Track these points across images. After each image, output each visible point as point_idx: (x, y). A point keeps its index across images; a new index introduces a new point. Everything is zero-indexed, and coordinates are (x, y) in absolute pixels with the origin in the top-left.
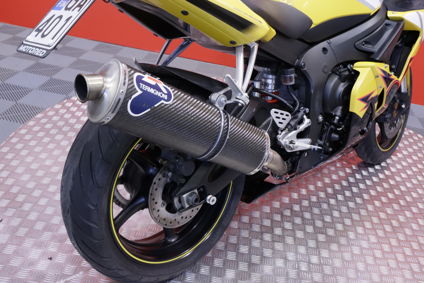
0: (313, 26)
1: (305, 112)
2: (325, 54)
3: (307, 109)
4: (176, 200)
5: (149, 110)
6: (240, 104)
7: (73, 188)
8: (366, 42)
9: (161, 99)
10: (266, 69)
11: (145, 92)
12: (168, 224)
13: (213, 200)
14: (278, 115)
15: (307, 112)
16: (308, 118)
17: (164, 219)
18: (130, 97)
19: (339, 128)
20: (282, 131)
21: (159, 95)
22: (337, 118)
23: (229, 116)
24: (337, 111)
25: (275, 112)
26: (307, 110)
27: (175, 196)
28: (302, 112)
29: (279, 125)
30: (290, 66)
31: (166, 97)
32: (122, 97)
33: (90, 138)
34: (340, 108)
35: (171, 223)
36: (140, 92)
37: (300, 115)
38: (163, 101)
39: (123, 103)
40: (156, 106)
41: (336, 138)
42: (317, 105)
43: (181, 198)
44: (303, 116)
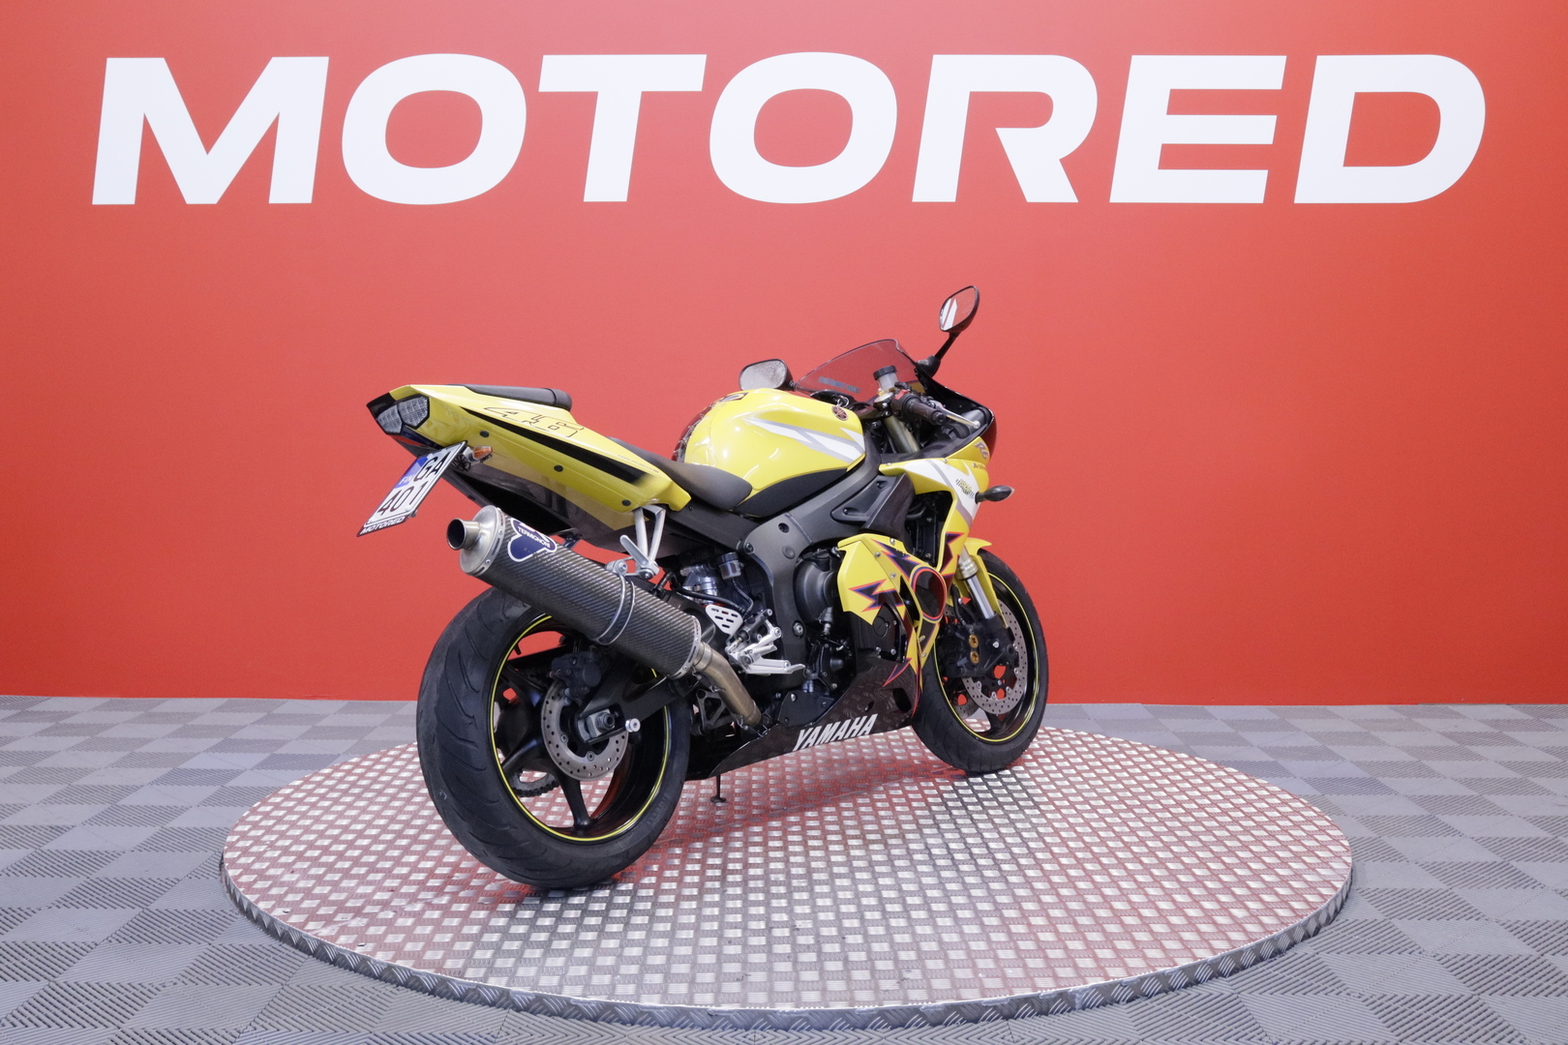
0: (753, 493)
1: (766, 614)
2: (787, 532)
3: (769, 610)
4: (580, 726)
5: (531, 555)
6: (647, 575)
7: (439, 702)
8: (850, 509)
9: (544, 546)
10: (697, 568)
11: (524, 536)
12: (575, 772)
13: (635, 724)
14: (720, 614)
15: (770, 614)
16: (775, 624)
17: (568, 763)
18: (510, 538)
19: (839, 647)
20: (732, 640)
21: (541, 541)
22: (827, 626)
23: (634, 587)
24: (824, 616)
25: (714, 610)
26: (770, 612)
27: (579, 719)
28: (761, 615)
29: (725, 630)
30: (728, 550)
31: (549, 545)
32: (502, 537)
33: (454, 637)
34: (830, 610)
35: (578, 771)
36: (519, 535)
37: (758, 619)
38: (545, 549)
39: (502, 545)
40: (538, 552)
41: (837, 665)
42: (787, 606)
43: (588, 723)
44: (762, 621)
